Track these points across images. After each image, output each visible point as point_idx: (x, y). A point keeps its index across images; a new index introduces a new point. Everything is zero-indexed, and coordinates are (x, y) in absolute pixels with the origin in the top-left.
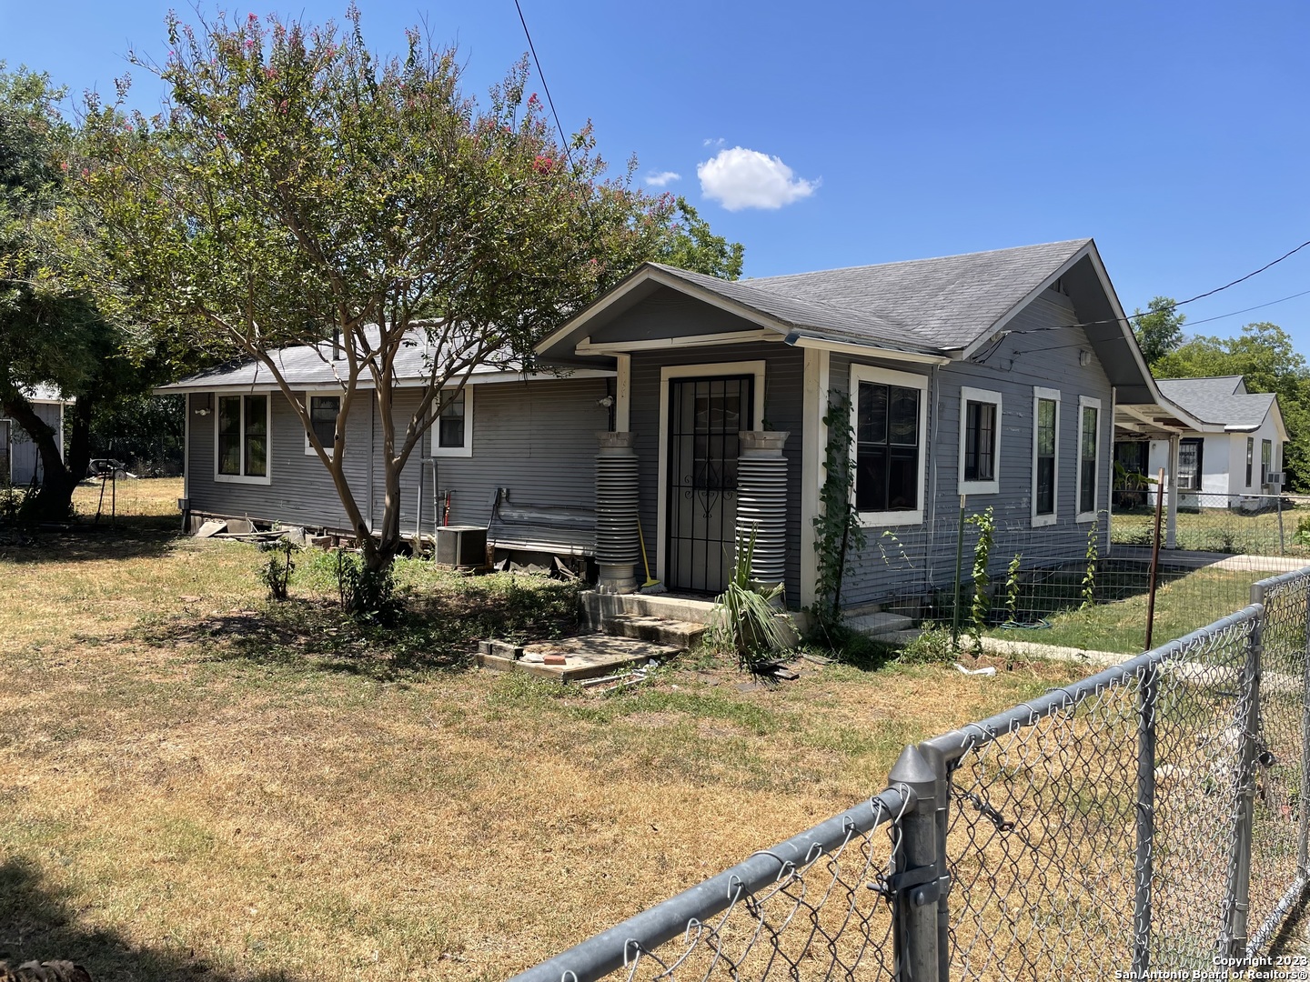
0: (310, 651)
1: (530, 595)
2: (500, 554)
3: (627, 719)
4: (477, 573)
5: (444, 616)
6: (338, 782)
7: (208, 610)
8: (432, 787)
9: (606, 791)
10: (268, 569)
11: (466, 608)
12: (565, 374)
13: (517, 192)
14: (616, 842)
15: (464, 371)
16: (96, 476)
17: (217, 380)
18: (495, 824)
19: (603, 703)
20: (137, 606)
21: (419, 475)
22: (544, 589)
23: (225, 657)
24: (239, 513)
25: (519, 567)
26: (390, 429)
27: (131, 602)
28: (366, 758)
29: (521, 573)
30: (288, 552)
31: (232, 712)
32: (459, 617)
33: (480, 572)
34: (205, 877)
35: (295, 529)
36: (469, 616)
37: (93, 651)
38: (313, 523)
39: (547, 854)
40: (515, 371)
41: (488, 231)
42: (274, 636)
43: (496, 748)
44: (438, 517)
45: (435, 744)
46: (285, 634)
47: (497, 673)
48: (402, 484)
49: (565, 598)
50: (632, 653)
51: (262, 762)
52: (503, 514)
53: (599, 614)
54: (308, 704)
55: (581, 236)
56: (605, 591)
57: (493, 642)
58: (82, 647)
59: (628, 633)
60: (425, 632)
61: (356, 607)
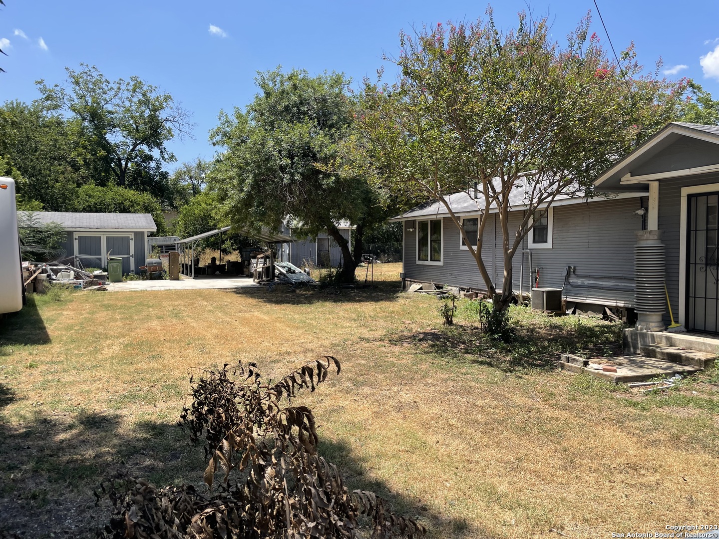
0: (466, 353)
1: (591, 330)
2: (569, 304)
3: (661, 410)
4: (556, 315)
5: (538, 338)
6: (486, 424)
7: (416, 328)
8: (538, 434)
9: (649, 452)
10: (444, 309)
11: (551, 335)
12: (612, 197)
13: (584, 92)
14: (658, 484)
15: (549, 199)
16: (364, 262)
17: (418, 213)
18: (578, 460)
19: (643, 398)
20: (385, 324)
21: (521, 259)
22: (599, 326)
23: (426, 353)
24: (428, 280)
25: (582, 313)
26: (507, 233)
27: (381, 322)
28: (500, 413)
29: (583, 316)
30: (453, 300)
31: (431, 381)
32: (547, 340)
33: (558, 315)
34: (424, 463)
35: (455, 288)
36: (553, 339)
37: (367, 345)
38: (465, 285)
39: (612, 484)
40: (580, 197)
41: (567, 117)
42: (448, 343)
43: (575, 417)
44: (532, 283)
45: (538, 410)
46: (453, 342)
47: (572, 374)
48: (513, 264)
49: (613, 332)
50: (662, 369)
51: (447, 408)
52: (571, 281)
53: (638, 344)
54: (467, 381)
55: (624, 112)
56: (642, 329)
57: (570, 355)
58: (363, 343)
59: (659, 356)
60: (528, 347)
61: (489, 331)
